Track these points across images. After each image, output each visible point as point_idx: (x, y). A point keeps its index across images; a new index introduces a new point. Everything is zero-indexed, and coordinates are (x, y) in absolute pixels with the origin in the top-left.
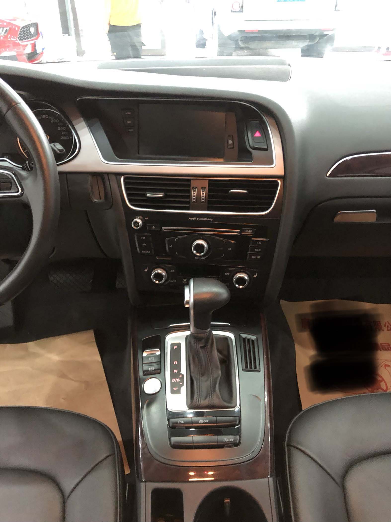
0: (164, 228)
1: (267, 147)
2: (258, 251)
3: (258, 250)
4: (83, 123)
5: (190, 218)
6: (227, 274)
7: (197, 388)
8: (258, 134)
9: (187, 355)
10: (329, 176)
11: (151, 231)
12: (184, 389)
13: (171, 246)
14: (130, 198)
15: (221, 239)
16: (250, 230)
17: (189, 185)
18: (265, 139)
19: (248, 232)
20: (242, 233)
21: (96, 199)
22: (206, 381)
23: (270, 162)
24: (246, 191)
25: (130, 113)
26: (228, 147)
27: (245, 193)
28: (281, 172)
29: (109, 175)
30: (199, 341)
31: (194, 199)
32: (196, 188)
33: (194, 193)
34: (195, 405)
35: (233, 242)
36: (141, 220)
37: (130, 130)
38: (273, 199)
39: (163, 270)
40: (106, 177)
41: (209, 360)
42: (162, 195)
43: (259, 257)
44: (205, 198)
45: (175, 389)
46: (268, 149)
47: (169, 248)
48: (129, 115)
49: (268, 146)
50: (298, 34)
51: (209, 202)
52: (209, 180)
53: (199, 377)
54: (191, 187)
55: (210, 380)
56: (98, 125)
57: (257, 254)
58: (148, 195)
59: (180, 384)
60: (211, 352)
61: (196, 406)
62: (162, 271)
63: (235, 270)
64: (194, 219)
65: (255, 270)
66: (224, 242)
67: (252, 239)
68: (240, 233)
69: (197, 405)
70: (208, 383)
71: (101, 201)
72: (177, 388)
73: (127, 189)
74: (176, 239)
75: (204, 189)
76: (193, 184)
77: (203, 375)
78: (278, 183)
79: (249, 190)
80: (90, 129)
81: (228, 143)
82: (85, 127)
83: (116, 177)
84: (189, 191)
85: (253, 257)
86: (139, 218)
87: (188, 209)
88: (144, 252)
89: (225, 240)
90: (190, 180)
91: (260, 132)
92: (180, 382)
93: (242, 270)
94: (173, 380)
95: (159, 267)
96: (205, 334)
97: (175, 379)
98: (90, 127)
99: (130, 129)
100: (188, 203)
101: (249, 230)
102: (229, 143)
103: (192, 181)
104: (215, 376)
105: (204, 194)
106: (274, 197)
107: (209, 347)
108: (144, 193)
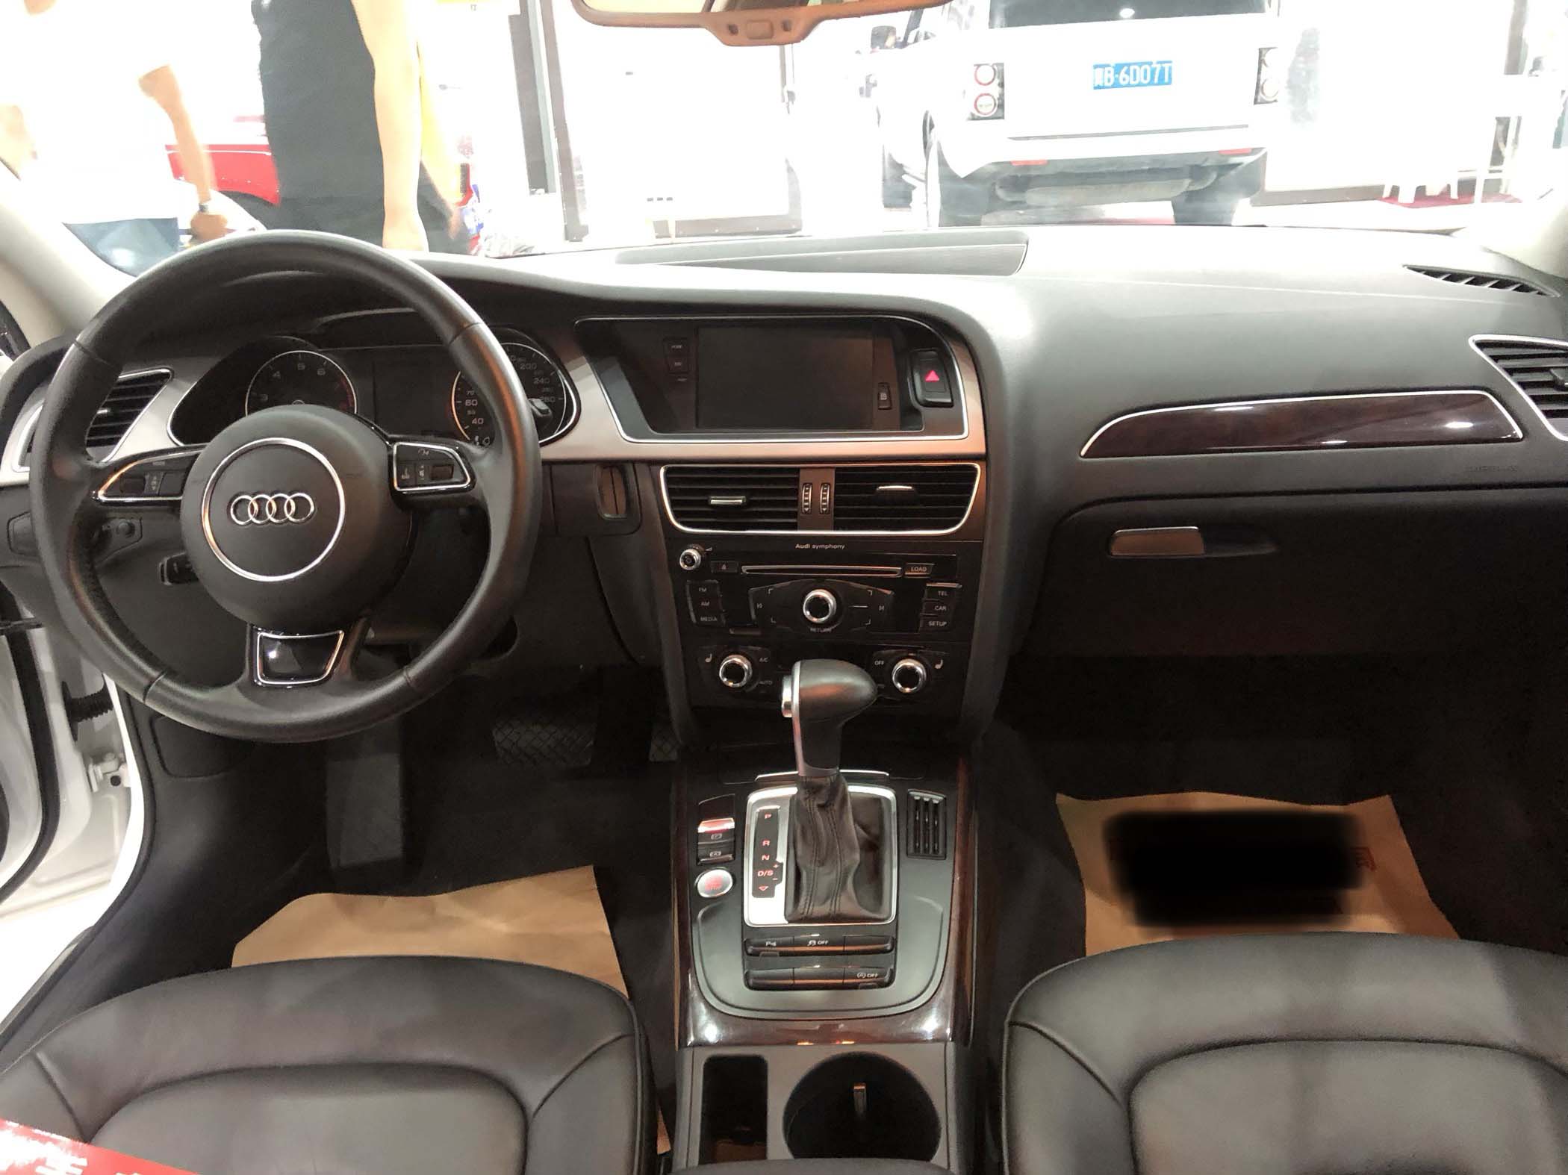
0: (745, 568)
1: (952, 400)
2: (941, 611)
3: (940, 608)
4: (587, 367)
5: (798, 546)
6: (879, 663)
7: (808, 884)
8: (933, 377)
9: (792, 829)
10: (1085, 456)
11: (720, 575)
12: (780, 889)
13: (759, 606)
14: (675, 509)
15: (865, 587)
16: (922, 566)
17: (796, 481)
18: (947, 386)
19: (918, 571)
20: (906, 574)
21: (608, 512)
22: (829, 874)
23: (956, 427)
24: (910, 488)
25: (680, 347)
26: (881, 407)
27: (909, 491)
28: (980, 448)
29: (636, 465)
30: (814, 793)
31: (806, 506)
32: (811, 484)
33: (806, 496)
34: (803, 913)
35: (889, 592)
36: (698, 551)
37: (679, 380)
38: (967, 504)
39: (745, 659)
40: (630, 469)
41: (835, 834)
42: (741, 501)
43: (945, 623)
44: (829, 503)
45: (763, 888)
46: (953, 404)
47: (756, 610)
48: (678, 349)
49: (954, 397)
50: (1157, 166)
51: (837, 513)
52: (838, 469)
53: (813, 866)
54: (801, 485)
55: (837, 871)
56: (616, 370)
57: (939, 616)
58: (712, 501)
59: (774, 879)
60: (841, 817)
61: (803, 916)
62: (742, 660)
63: (895, 654)
64: (807, 546)
65: (938, 653)
66: (870, 593)
67: (928, 585)
68: (903, 572)
69: (805, 913)
70: (833, 876)
71: (619, 516)
72: (767, 887)
73: (670, 492)
74: (769, 590)
75: (827, 487)
76: (804, 476)
77: (822, 864)
78: (975, 470)
79: (916, 485)
80: (599, 376)
81: (879, 397)
82: (591, 374)
83: (650, 470)
84: (796, 492)
85: (932, 624)
86: (695, 549)
87: (794, 527)
88: (703, 619)
89: (871, 589)
90: (798, 470)
91: (937, 373)
92: (773, 876)
93: (912, 654)
94: (759, 873)
95: (736, 653)
96: (828, 779)
97: (763, 872)
98: (600, 373)
99: (679, 377)
100: (795, 515)
101: (919, 566)
102: (882, 399)
103: (802, 472)
104: (847, 862)
105: (826, 496)
106: (969, 498)
107: (836, 807)
108: (705, 498)
